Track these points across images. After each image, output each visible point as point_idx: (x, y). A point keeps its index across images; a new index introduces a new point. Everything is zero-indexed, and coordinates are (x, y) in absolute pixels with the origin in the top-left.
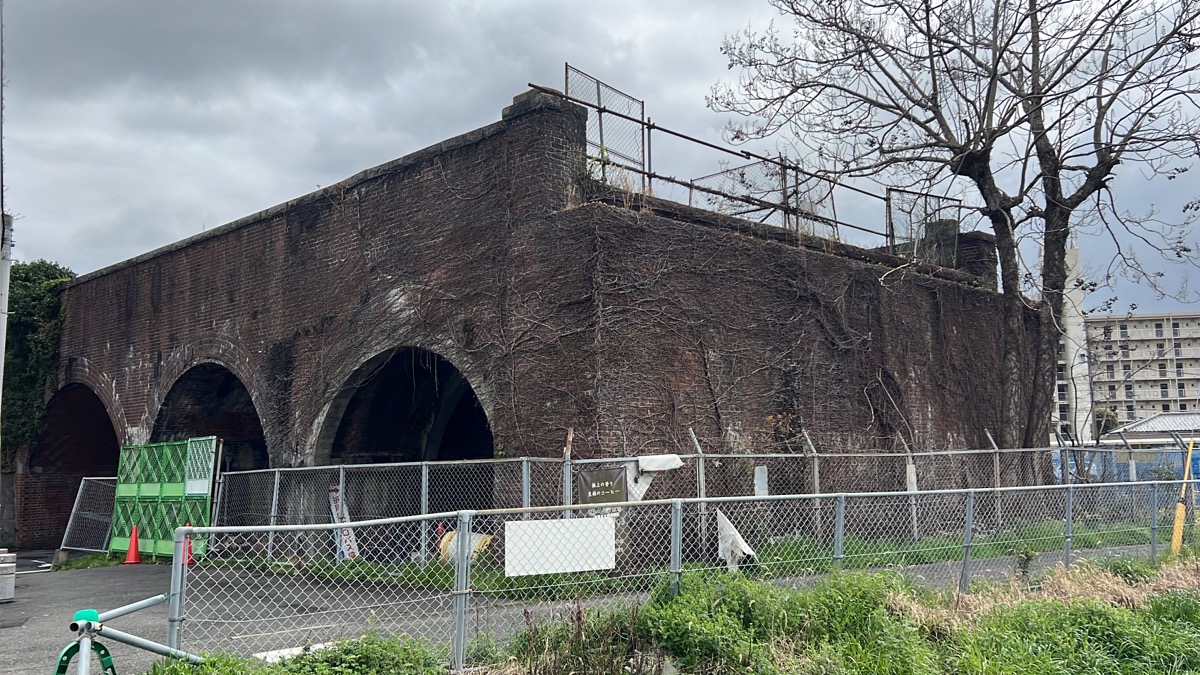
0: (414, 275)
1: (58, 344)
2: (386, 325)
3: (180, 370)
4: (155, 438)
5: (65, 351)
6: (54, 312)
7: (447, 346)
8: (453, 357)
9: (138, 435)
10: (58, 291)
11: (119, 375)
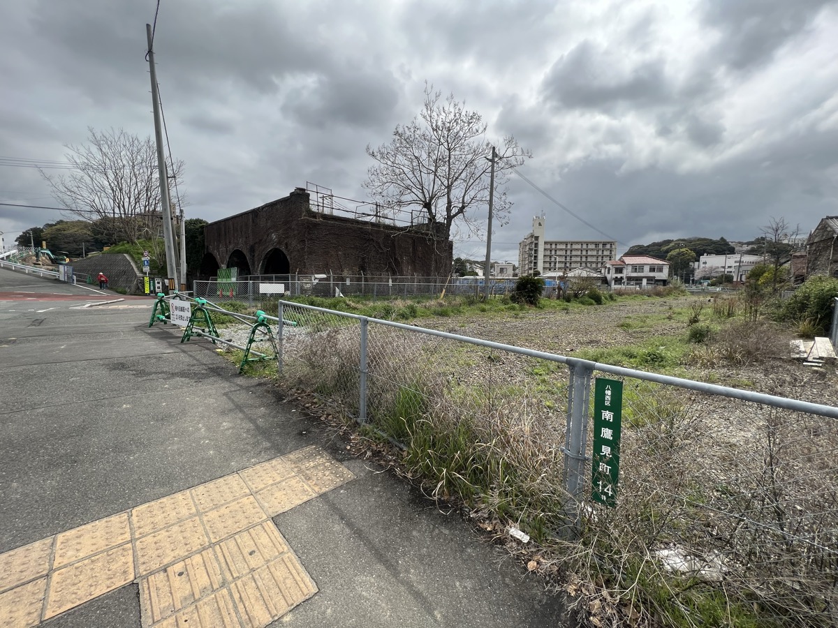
0: (276, 231)
1: (204, 242)
2: (272, 242)
3: (232, 251)
4: (228, 267)
5: (206, 243)
6: (202, 233)
7: (283, 248)
8: (284, 251)
9: (224, 266)
10: (202, 227)
11: (219, 251)
